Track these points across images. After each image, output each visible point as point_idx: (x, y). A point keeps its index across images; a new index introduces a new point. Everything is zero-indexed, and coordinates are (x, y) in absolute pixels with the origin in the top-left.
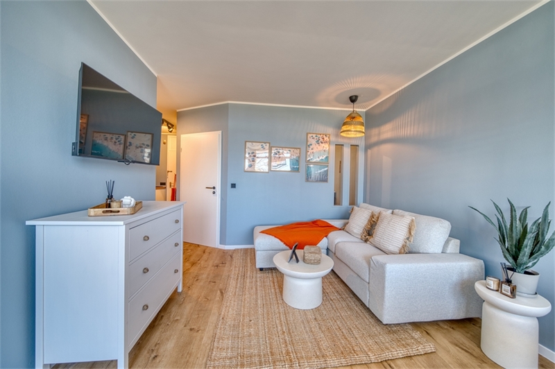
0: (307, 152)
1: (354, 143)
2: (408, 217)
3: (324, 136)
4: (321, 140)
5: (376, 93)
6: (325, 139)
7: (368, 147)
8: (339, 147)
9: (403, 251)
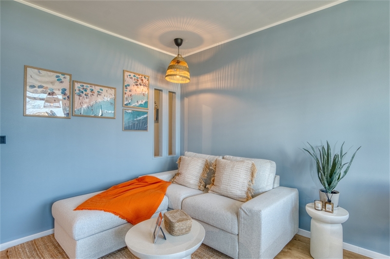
0: (124, 93)
1: (172, 89)
2: (249, 162)
3: (143, 78)
4: (140, 81)
5: (200, 41)
6: (145, 80)
7: (184, 96)
8: (158, 91)
9: (250, 195)
